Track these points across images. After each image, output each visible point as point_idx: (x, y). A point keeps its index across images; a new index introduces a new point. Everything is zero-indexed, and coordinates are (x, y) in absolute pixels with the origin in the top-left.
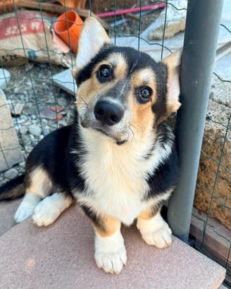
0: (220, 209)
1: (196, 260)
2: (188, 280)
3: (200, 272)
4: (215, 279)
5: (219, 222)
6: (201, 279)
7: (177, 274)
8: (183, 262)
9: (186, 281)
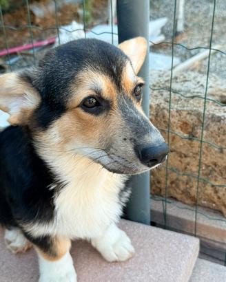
0: (174, 185)
1: (168, 238)
2: (167, 259)
3: (175, 248)
4: (192, 251)
5: (176, 199)
6: (179, 254)
7: (154, 256)
8: (156, 243)
9: (165, 260)
